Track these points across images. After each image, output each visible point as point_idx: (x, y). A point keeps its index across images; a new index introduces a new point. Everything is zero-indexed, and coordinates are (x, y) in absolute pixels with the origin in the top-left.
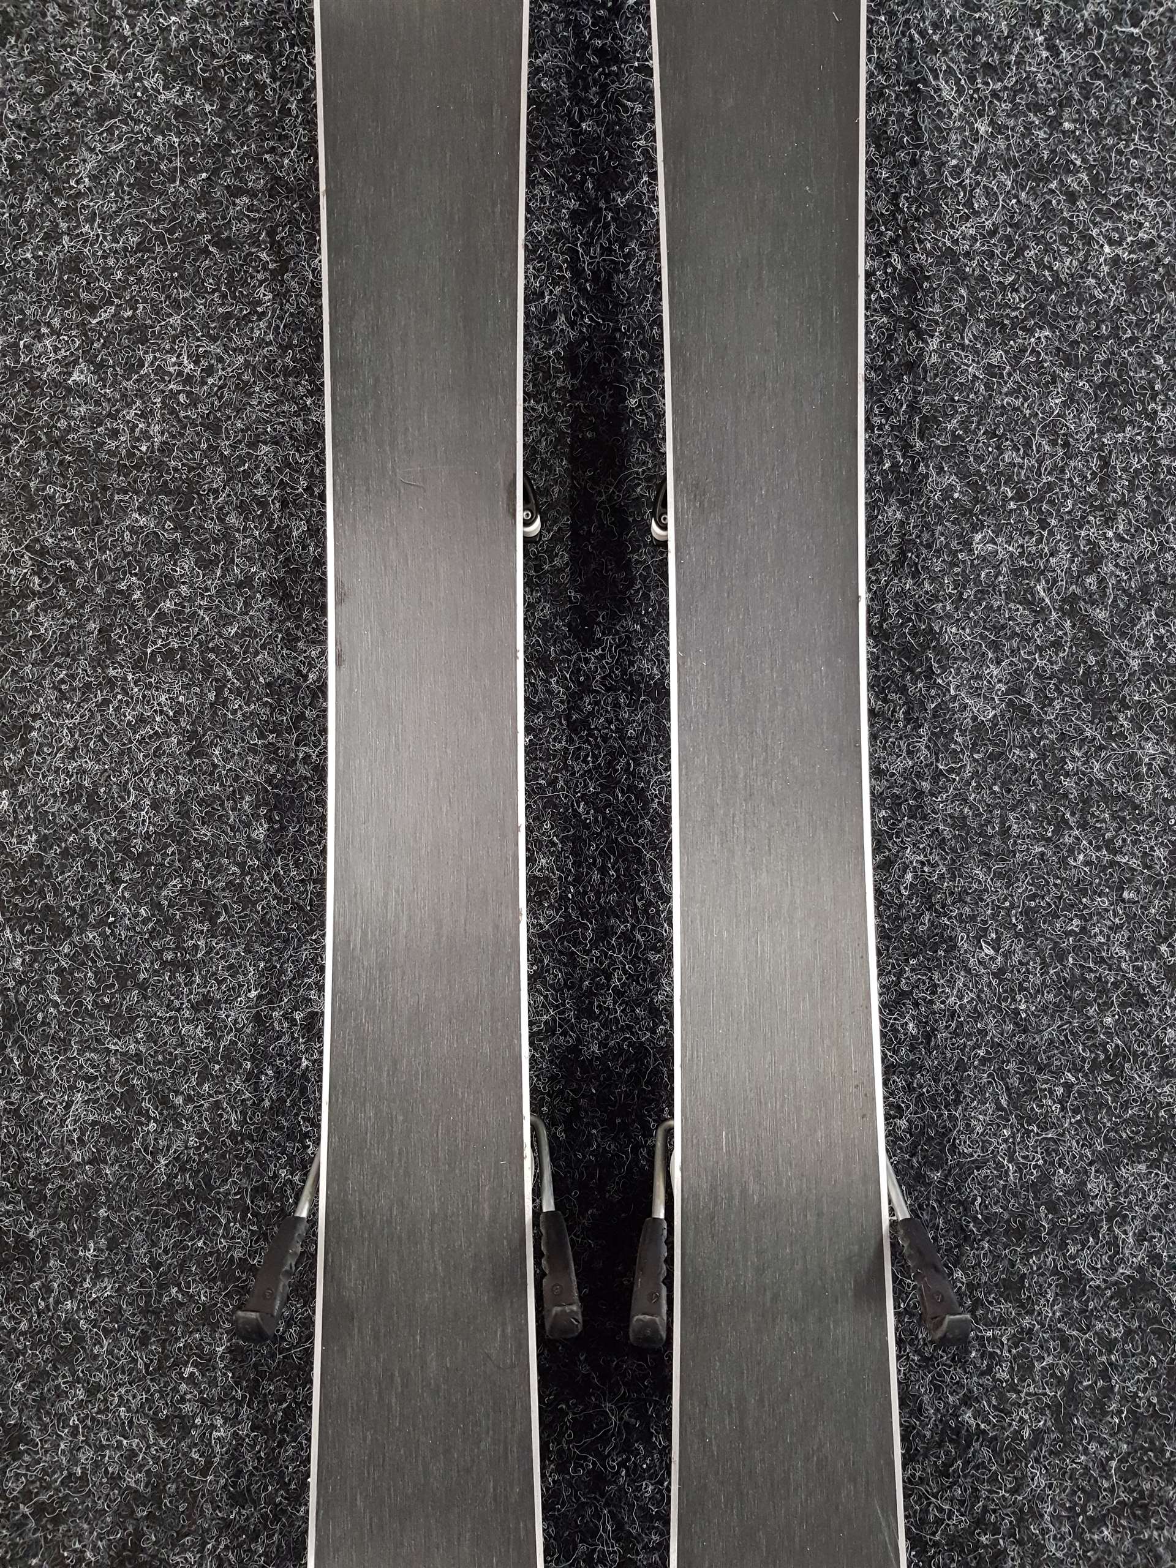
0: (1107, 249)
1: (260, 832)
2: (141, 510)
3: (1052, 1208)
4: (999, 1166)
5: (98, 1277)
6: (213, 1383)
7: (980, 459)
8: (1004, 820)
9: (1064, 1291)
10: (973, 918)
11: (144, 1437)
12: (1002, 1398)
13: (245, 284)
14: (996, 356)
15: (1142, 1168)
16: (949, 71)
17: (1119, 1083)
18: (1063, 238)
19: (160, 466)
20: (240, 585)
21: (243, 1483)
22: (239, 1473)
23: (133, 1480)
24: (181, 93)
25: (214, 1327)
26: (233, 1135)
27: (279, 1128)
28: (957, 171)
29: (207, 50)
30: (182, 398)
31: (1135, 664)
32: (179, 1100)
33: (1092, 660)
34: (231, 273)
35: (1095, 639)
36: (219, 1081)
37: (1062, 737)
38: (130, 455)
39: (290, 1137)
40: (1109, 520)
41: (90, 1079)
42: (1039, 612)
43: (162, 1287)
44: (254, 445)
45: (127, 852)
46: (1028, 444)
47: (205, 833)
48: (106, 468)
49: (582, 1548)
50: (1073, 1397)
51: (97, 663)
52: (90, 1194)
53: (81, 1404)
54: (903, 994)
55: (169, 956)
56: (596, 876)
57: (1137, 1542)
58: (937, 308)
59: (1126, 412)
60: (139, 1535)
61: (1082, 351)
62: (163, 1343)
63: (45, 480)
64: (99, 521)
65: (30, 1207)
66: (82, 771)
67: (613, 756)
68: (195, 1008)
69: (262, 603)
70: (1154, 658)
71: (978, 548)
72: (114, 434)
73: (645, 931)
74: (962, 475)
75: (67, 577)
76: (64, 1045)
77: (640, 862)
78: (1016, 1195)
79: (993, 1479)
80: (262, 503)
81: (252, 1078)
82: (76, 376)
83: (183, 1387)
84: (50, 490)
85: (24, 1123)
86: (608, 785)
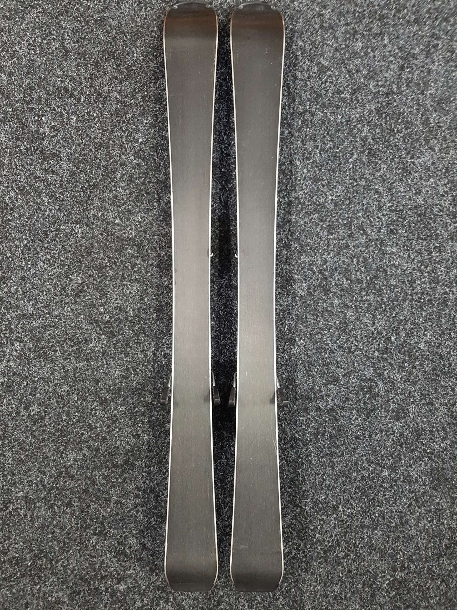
0: (330, 197)
1: (154, 316)
2: (130, 249)
3: (314, 394)
4: (304, 385)
5: (121, 406)
6: (145, 427)
7: (303, 241)
8: (306, 315)
9: (316, 410)
10: (299, 335)
11: (130, 439)
12: (304, 432)
13: (151, 202)
14: (307, 220)
15: (333, 386)
16: (299, 159)
17: (328, 369)
18: (321, 195)
19: (134, 240)
20: (151, 265)
21: (150, 448)
22: (149, 446)
23: (128, 447)
24: (138, 160)
25: (145, 416)
26: (149, 377)
27: (158, 376)
28: (300, 180)
29: (143, 151)
30: (139, 226)
31: (333, 284)
32: (138, 370)
33: (325, 283)
34: (149, 200)
35: (326, 279)
36: (146, 366)
37: (318, 298)
38: (128, 238)
39: (161, 378)
40: (329, 254)
41: (120, 366)
42: (314, 273)
43: (134, 408)
44: (153, 236)
45: (128, 320)
46: (312, 238)
47: (143, 316)
48: (123, 240)
49: (219, 461)
50: (318, 432)
51: (121, 281)
52: (120, 389)
53: (117, 432)
54: (285, 350)
55: (136, 341)
56: (223, 326)
57: (330, 461)
58: (294, 210)
59: (333, 231)
60: (129, 458)
61: (324, 219)
62: (134, 420)
63: (110, 243)
64: (121, 251)
65: (107, 392)
66: (118, 303)
67: (227, 301)
68: (141, 352)
69: (155, 269)
70: (337, 282)
71: (302, 260)
72: (125, 233)
73: (233, 337)
74: (299, 244)
75: (115, 263)
76: (114, 359)
77: (232, 323)
78: (307, 391)
79: (302, 448)
80: (155, 248)
81: (153, 366)
82: (117, 221)
83: (139, 428)
84: (111, 245)
85: (106, 375)
86: (226, 307)
